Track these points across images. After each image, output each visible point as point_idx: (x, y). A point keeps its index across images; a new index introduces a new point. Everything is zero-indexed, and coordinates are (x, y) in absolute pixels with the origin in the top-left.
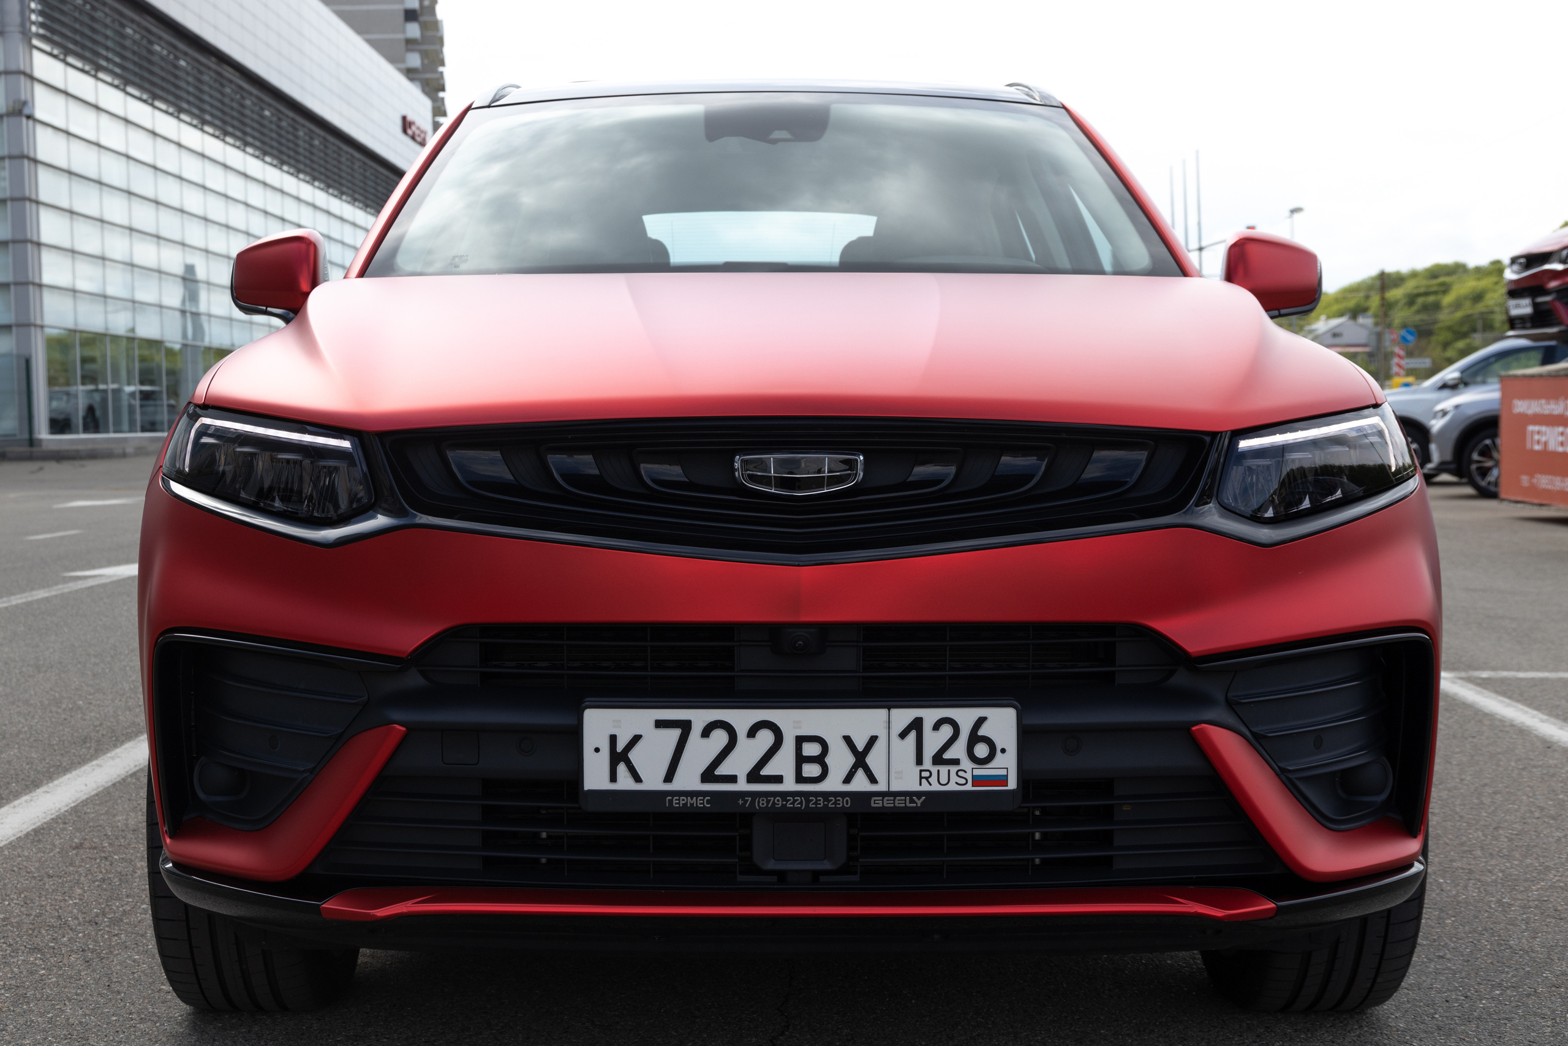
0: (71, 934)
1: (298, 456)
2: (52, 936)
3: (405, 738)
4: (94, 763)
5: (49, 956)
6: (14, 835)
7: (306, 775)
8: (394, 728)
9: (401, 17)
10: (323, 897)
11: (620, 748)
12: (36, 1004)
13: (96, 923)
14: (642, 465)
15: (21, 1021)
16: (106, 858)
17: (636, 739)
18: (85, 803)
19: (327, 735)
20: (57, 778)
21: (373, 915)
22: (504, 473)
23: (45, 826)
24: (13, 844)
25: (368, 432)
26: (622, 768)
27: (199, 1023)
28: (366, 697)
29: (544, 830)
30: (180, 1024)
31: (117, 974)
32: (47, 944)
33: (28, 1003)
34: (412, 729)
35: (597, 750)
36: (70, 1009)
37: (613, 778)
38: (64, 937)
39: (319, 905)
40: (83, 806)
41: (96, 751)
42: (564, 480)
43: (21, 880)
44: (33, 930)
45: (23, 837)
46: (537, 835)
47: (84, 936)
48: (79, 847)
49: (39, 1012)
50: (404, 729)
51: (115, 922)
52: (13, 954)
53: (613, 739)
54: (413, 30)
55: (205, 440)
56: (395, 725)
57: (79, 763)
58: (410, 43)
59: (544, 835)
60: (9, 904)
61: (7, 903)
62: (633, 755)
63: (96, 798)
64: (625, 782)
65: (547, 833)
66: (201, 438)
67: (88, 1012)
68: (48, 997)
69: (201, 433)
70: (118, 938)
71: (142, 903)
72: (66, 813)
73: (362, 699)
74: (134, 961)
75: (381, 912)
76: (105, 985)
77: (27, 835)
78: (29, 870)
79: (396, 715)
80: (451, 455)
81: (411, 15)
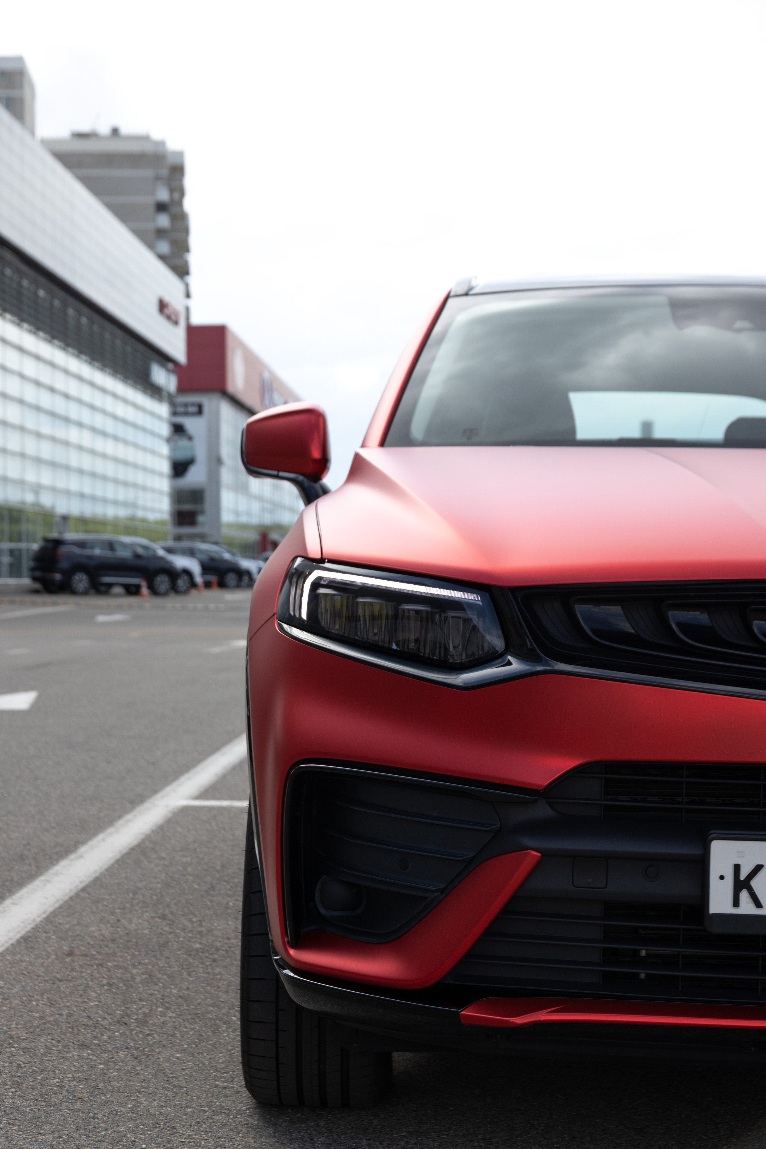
0: (109, 1033)
1: (423, 606)
2: (92, 1034)
3: (539, 864)
4: (42, 878)
5: (98, 1052)
6: (7, 942)
7: (436, 894)
8: (529, 853)
9: (152, 209)
10: (463, 1005)
11: (743, 876)
12: (112, 1095)
13: (126, 1024)
14: (755, 622)
15: (107, 1110)
16: (101, 965)
17: (758, 868)
18: (55, 914)
19: (459, 859)
20: (17, 891)
21: (513, 1022)
22: (627, 627)
23: (30, 934)
24: (10, 950)
25: (500, 588)
26: (744, 895)
27: (268, 1117)
28: (499, 825)
29: (643, 948)
30: (250, 1116)
31: (169, 1069)
32: (92, 1042)
33: (104, 1095)
34: (546, 854)
35: (722, 878)
36: (145, 1101)
37: (736, 903)
38: (103, 1035)
39: (458, 1012)
40: (54, 917)
41: (38, 867)
42: (682, 632)
43: (36, 982)
44: (72, 1028)
45: (15, 944)
46: (636, 952)
47: (121, 1034)
48: (70, 954)
49: (118, 1102)
50: (539, 855)
51: (142, 1022)
52: (66, 1050)
53: (737, 868)
54: (163, 221)
55: (322, 591)
56: (529, 851)
57: (29, 878)
58: (160, 233)
59: (643, 953)
60: (37, 1005)
61: (34, 1003)
62: (754, 883)
63: (62, 910)
64: (746, 907)
65: (647, 950)
66: (317, 589)
67: (163, 1104)
68: (119, 1089)
69: (316, 585)
70: (152, 1037)
71: (158, 1007)
72: (43, 924)
73: (496, 826)
74: (178, 1059)
75: (519, 1020)
76: (164, 1080)
77: (18, 942)
78: (38, 974)
79: (529, 842)
80: (580, 609)
81: (161, 207)
